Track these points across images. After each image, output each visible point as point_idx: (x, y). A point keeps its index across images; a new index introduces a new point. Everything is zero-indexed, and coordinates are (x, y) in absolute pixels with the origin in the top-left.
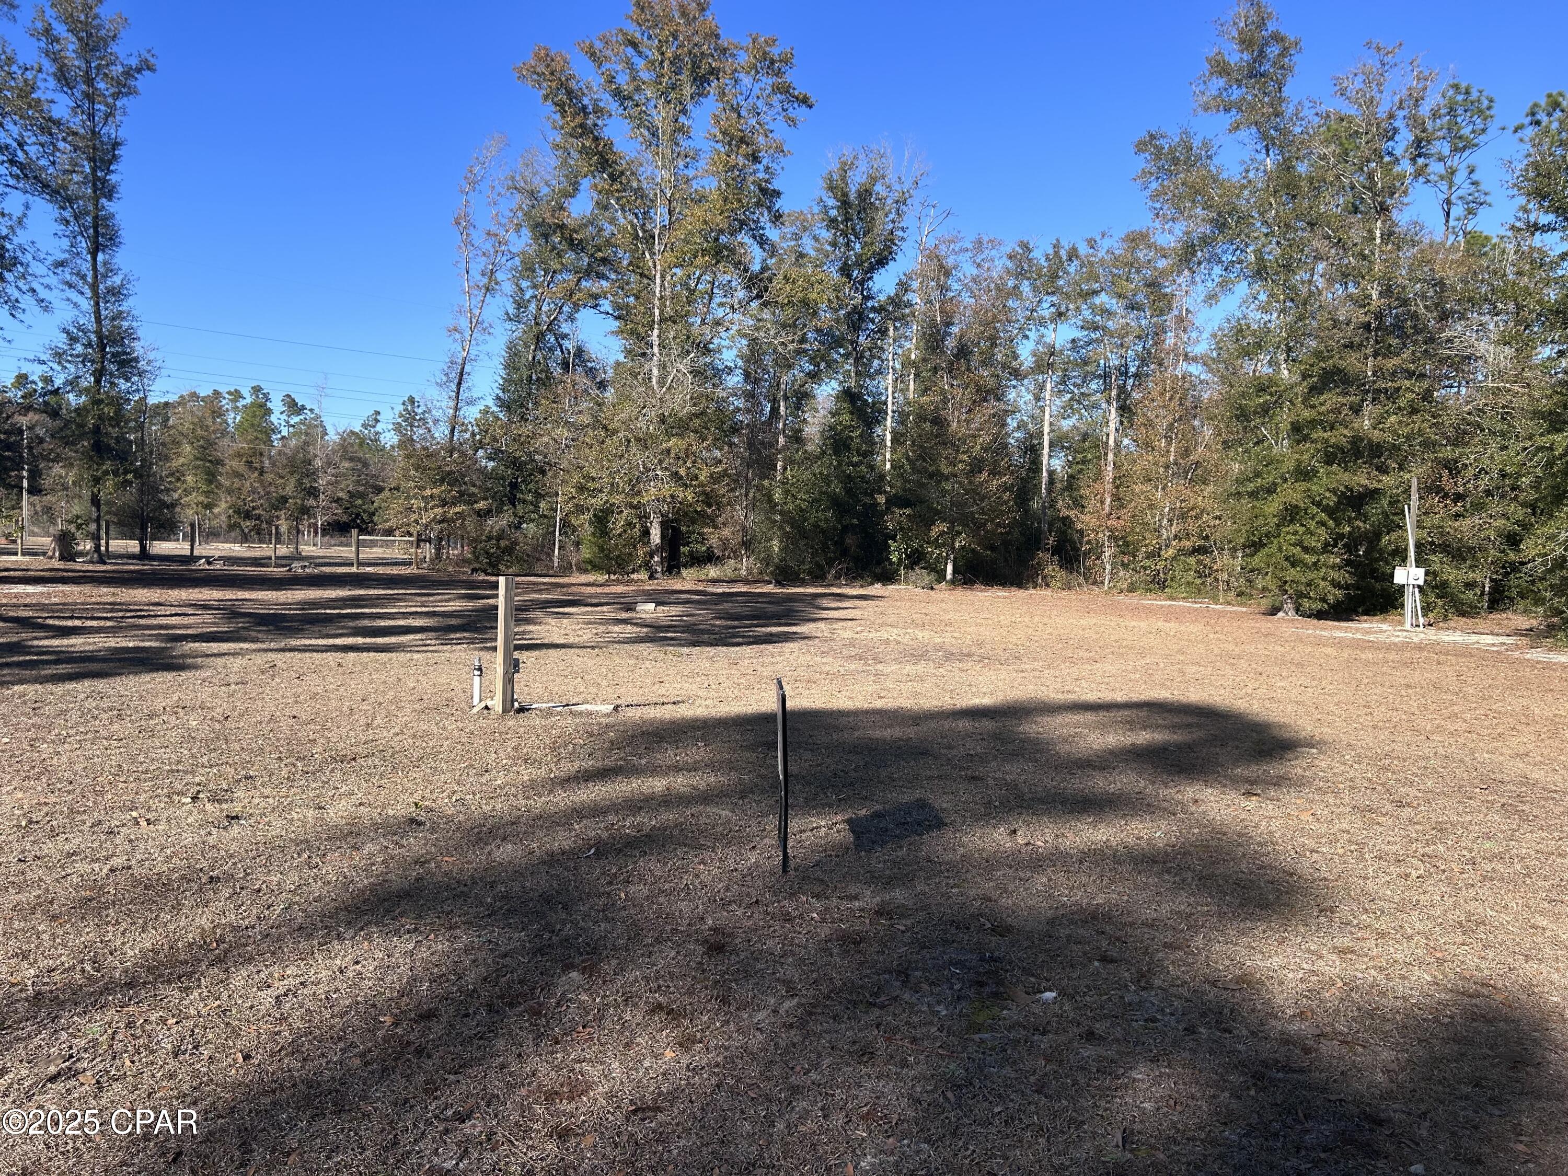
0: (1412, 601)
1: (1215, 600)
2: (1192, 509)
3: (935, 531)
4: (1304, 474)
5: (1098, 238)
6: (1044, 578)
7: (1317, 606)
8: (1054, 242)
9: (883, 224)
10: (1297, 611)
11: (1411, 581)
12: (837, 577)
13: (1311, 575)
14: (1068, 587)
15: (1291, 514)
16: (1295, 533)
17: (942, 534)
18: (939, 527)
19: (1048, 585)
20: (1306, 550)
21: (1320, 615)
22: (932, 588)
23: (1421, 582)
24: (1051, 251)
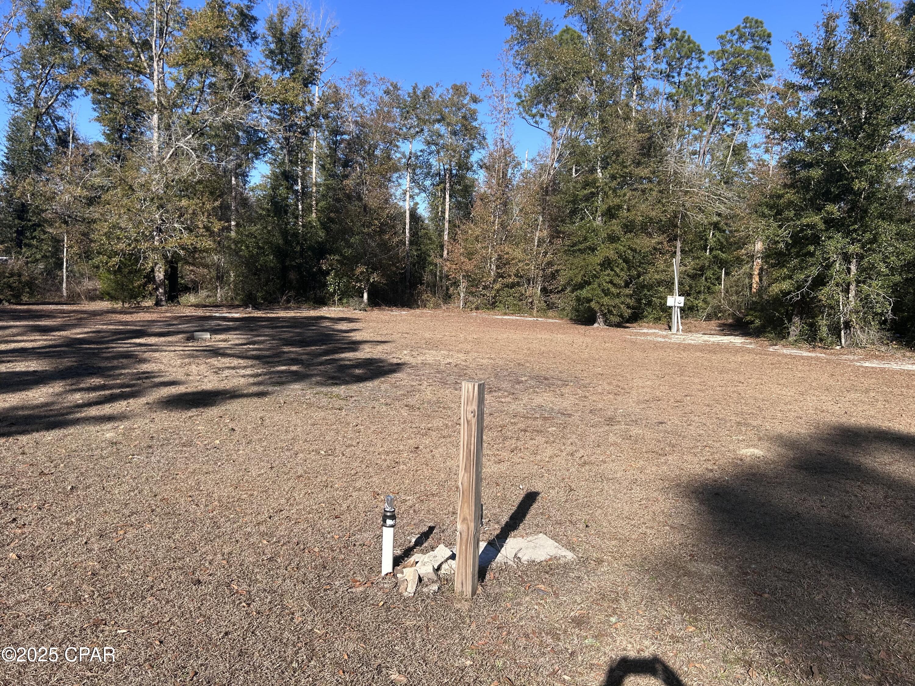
0: (676, 315)
1: (531, 315)
2: (513, 259)
3: (358, 271)
4: (612, 239)
5: (434, 87)
6: (422, 301)
7: (617, 319)
8: (414, 85)
9: (307, 60)
10: (605, 322)
11: (677, 305)
12: (288, 301)
13: (617, 301)
14: (437, 306)
15: (607, 264)
16: (608, 275)
17: (362, 273)
18: (360, 269)
19: (425, 306)
20: (615, 285)
21: (619, 325)
22: (366, 311)
23: (682, 305)
24: (411, 91)
